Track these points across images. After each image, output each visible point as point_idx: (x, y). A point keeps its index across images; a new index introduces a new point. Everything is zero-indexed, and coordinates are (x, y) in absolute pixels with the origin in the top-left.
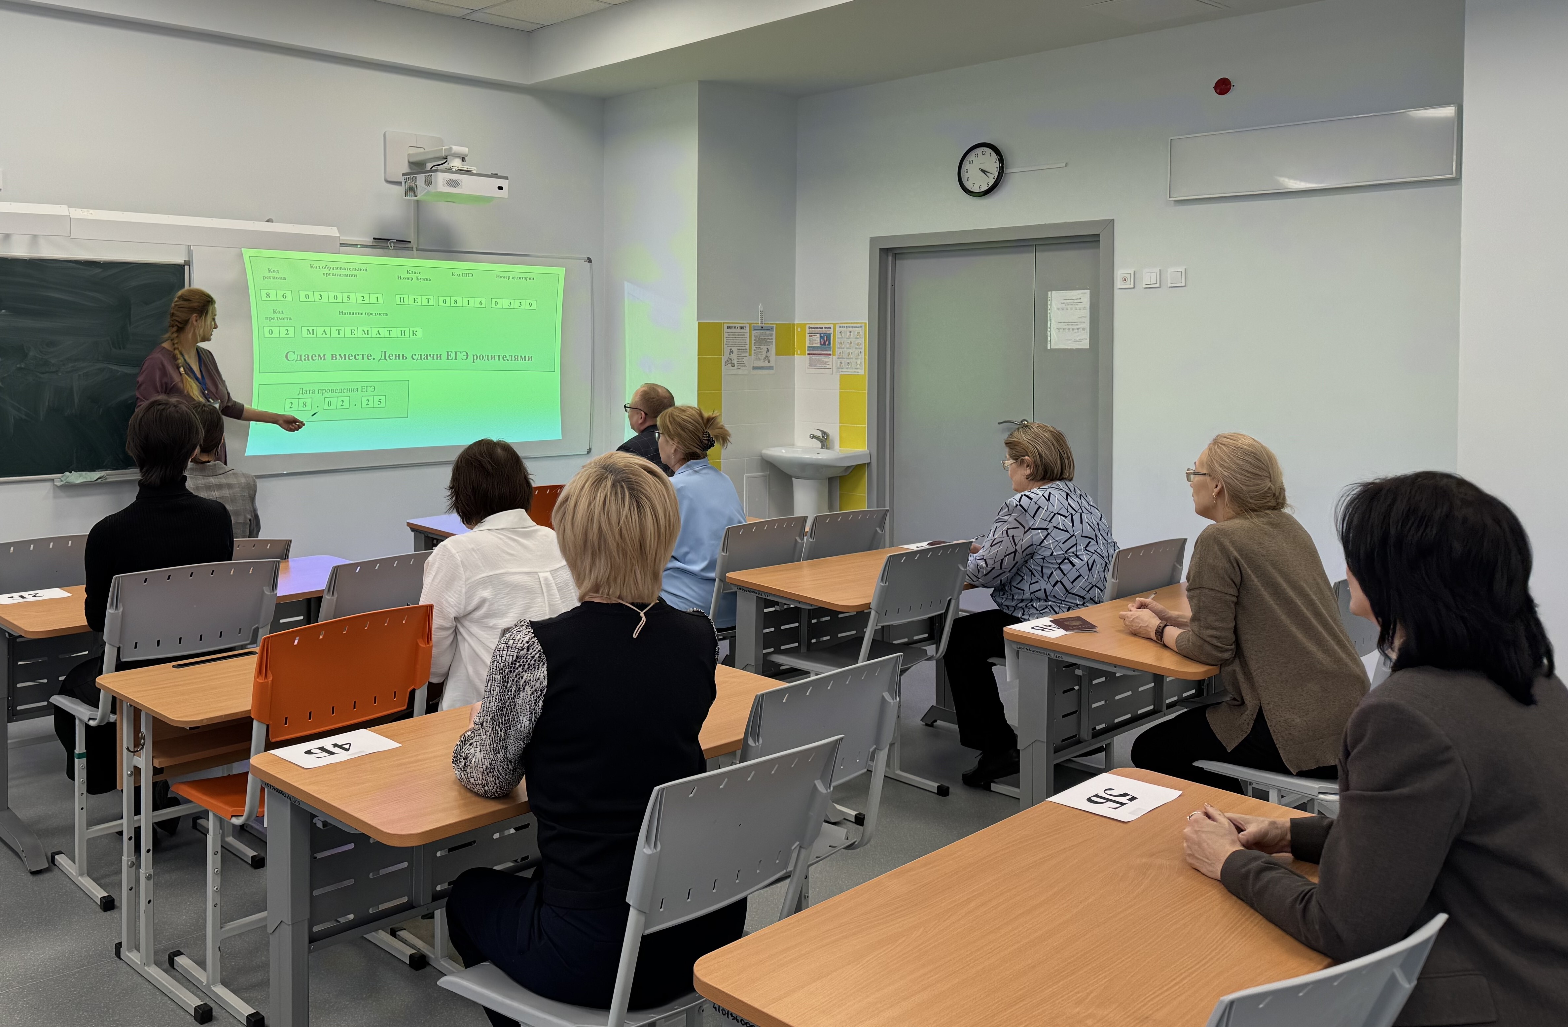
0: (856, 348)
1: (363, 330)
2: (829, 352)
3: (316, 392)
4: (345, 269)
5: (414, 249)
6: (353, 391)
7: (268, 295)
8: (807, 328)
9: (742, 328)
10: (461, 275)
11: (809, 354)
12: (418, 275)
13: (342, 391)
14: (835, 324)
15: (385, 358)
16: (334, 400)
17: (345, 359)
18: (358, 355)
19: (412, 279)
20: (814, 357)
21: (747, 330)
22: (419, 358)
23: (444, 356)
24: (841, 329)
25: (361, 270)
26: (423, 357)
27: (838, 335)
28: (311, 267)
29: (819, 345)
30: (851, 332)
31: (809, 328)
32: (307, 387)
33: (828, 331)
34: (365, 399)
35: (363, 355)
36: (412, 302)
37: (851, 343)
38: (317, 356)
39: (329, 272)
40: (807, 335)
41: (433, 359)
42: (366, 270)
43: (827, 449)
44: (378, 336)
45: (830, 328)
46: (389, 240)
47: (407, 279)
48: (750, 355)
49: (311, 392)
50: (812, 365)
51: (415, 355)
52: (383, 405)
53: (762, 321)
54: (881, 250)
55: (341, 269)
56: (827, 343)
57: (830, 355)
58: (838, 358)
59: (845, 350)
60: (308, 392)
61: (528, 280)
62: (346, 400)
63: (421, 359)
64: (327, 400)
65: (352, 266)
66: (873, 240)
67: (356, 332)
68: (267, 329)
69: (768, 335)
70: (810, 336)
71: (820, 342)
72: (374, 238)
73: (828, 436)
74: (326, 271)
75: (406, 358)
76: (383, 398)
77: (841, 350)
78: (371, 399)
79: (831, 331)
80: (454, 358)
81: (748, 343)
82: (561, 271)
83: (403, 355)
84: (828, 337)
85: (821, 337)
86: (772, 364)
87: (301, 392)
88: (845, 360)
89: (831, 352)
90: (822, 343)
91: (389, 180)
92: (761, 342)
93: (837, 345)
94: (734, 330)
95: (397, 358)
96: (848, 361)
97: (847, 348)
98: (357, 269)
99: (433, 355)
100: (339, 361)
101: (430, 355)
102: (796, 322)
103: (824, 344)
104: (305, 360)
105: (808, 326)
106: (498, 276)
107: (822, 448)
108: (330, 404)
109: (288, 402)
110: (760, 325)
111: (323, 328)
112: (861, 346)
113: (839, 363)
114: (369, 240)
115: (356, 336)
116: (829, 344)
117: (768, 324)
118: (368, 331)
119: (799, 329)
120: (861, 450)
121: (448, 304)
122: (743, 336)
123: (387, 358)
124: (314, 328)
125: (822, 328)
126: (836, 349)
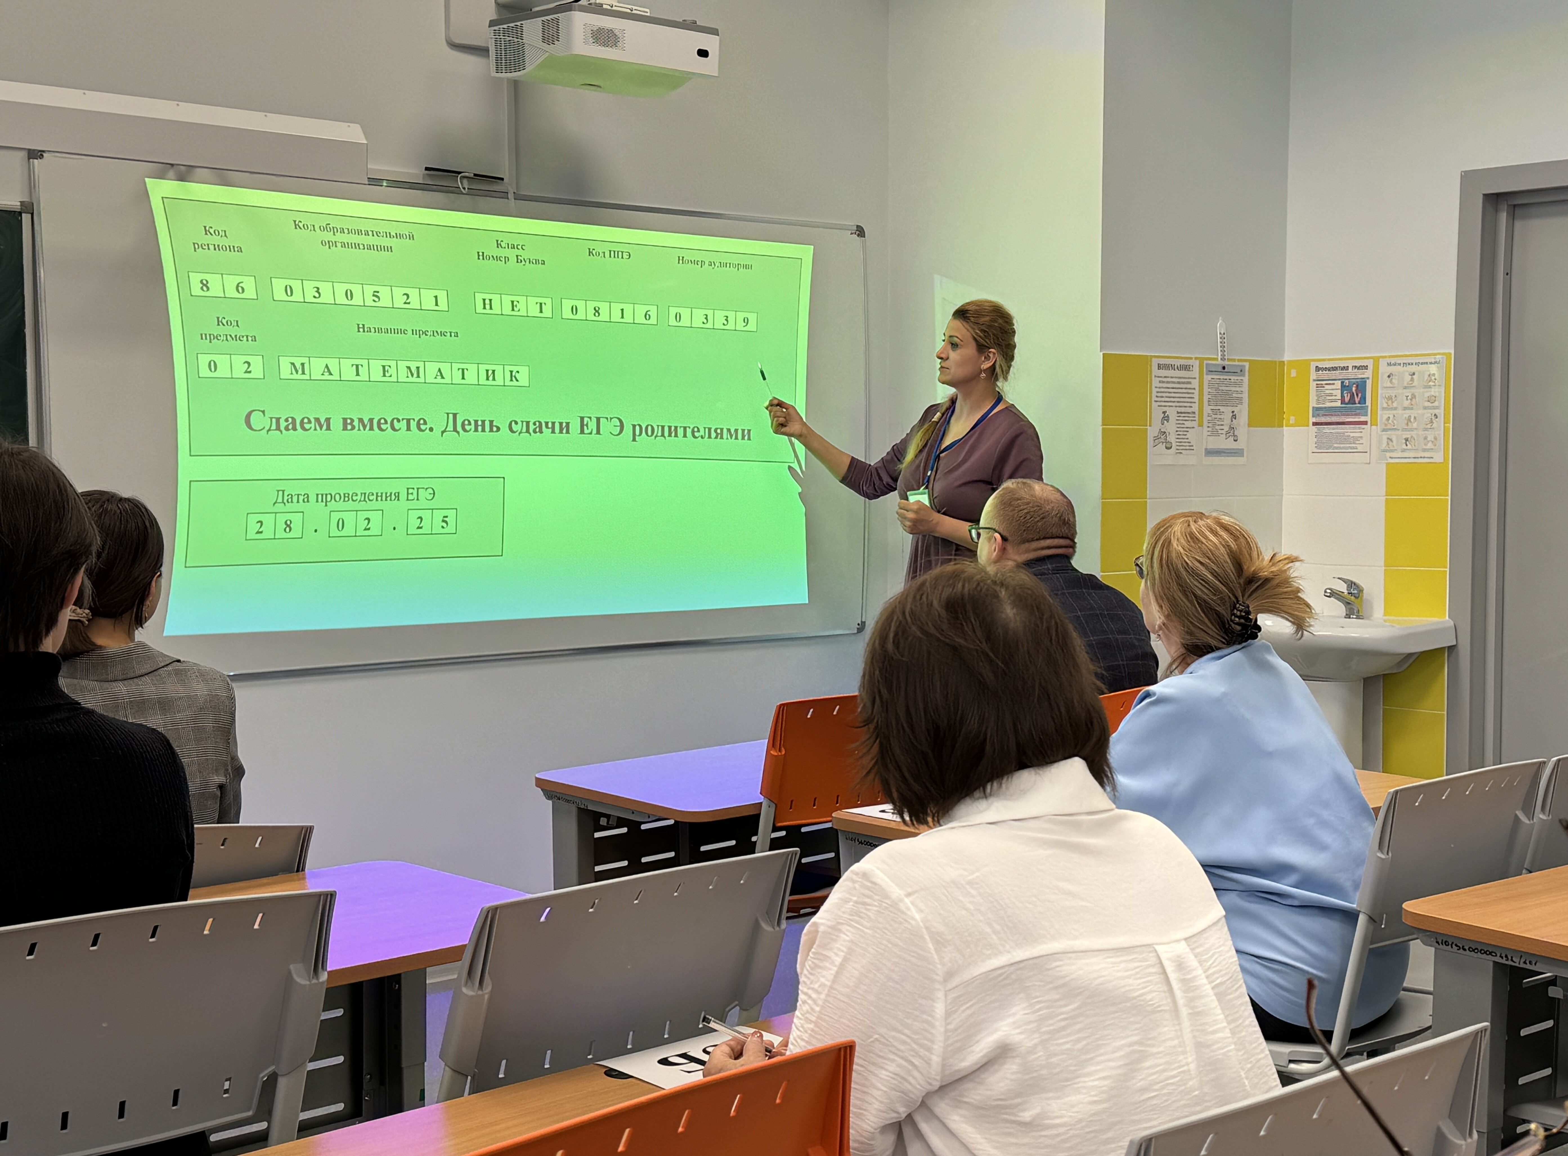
0: (1425, 408)
1: (409, 368)
2: (1363, 419)
3: (312, 498)
4: (367, 234)
5: (511, 196)
6: (388, 497)
7: (205, 285)
8: (1313, 368)
9: (1186, 368)
10: (607, 254)
11: (1315, 424)
12: (520, 252)
13: (366, 497)
14: (1376, 360)
15: (455, 430)
16: (349, 518)
17: (371, 429)
18: (398, 421)
19: (507, 259)
20: (1327, 429)
21: (1195, 372)
22: (524, 430)
23: (575, 426)
24: (1392, 369)
25: (401, 236)
26: (532, 427)
27: (1383, 381)
28: (296, 226)
29: (1338, 404)
30: (1414, 374)
31: (1318, 369)
32: (292, 489)
33: (1360, 375)
34: (414, 515)
35: (408, 421)
36: (507, 310)
37: (1414, 396)
38: (313, 421)
39: (333, 239)
40: (1313, 385)
41: (553, 432)
42: (411, 237)
43: (1358, 618)
44: (439, 380)
45: (1366, 367)
46: (460, 173)
47: (498, 258)
48: (1201, 425)
49: (301, 498)
50: (1322, 445)
51: (516, 423)
52: (451, 528)
53: (1223, 355)
54: (1487, 197)
55: (359, 232)
56: (1357, 400)
57: (1365, 423)
58: (1384, 430)
59: (1400, 412)
60: (295, 499)
61: (741, 270)
62: (375, 517)
63: (528, 431)
64: (335, 517)
65: (382, 228)
66: (1468, 178)
67: (392, 371)
68: (204, 360)
69: (1236, 384)
70: (1318, 386)
71: (1342, 396)
72: (427, 169)
73: (1361, 590)
74: (328, 236)
75: (498, 429)
76: (451, 514)
77: (1390, 414)
78: (426, 515)
79: (1368, 374)
80: (595, 431)
81: (1196, 400)
82: (806, 252)
83: (491, 422)
84: (1361, 386)
85: (1343, 386)
86: (1241, 444)
87: (280, 500)
88: (1399, 432)
89: (1367, 418)
90: (1347, 399)
91: (457, 41)
92: (1224, 398)
93: (1382, 403)
94: (1171, 373)
95: (480, 428)
96: (1407, 435)
97: (1405, 409)
98: (393, 234)
99: (553, 423)
100: (359, 435)
101: (547, 423)
102: (1286, 358)
103: (1352, 401)
104: (287, 429)
105: (1313, 366)
106: (682, 260)
107: (1348, 616)
108: (341, 525)
109: (253, 519)
110: (1219, 362)
111: (325, 361)
112: (1436, 404)
113: (1385, 440)
114: (414, 172)
115: (394, 379)
116: (1363, 400)
117: (1234, 360)
118: (418, 368)
119: (1294, 373)
120: (1436, 619)
121: (581, 315)
122: (1188, 386)
123: (459, 428)
124: (305, 360)
125: (1346, 368)
126: (1379, 412)
